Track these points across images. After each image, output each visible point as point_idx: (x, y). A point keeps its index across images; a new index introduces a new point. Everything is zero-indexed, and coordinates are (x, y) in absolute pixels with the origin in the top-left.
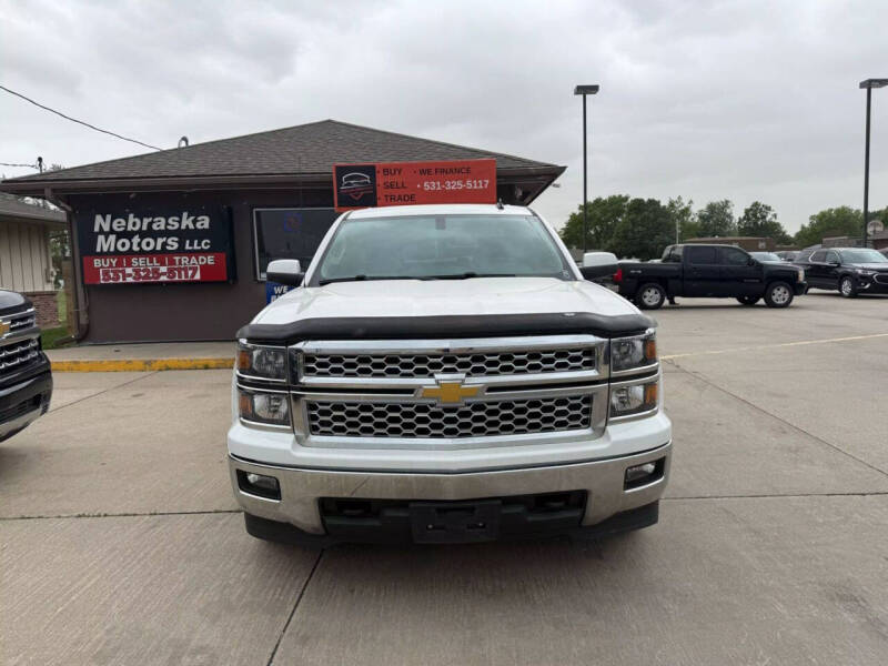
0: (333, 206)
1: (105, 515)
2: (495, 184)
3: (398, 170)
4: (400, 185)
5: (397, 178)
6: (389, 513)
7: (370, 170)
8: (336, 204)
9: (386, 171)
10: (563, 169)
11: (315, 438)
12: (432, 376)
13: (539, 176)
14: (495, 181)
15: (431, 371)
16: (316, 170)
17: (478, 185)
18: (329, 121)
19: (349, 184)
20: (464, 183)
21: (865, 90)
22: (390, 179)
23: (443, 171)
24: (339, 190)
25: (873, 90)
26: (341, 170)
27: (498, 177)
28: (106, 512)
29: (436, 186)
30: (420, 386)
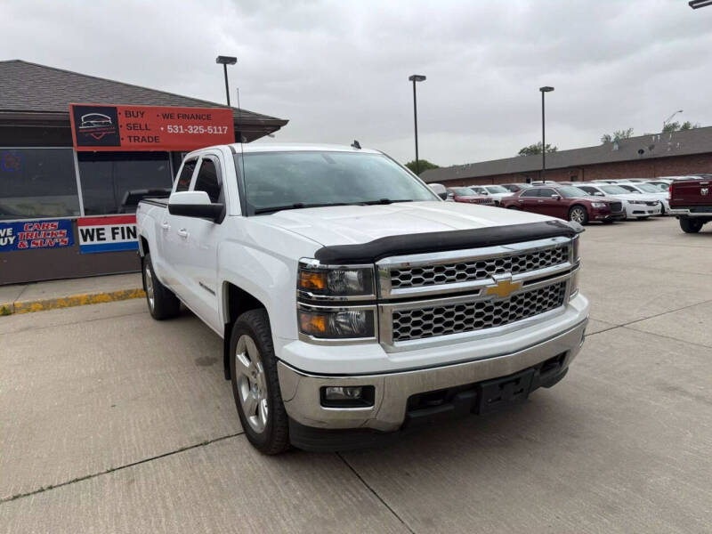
0: (72, 145)
1: (51, 488)
2: (233, 131)
3: (142, 112)
4: (143, 127)
5: (139, 120)
6: (462, 396)
7: (112, 111)
8: (75, 143)
9: (129, 113)
10: (285, 122)
11: (398, 344)
12: (489, 277)
13: (268, 126)
14: (233, 128)
15: (488, 273)
16: (44, 108)
17: (218, 131)
18: (18, 61)
19: (89, 124)
20: (205, 128)
21: (412, 82)
22: (132, 120)
23: (185, 116)
24: (77, 129)
25: (417, 82)
26: (79, 110)
27: (235, 125)
28: (50, 484)
29: (180, 129)
30: (484, 286)
